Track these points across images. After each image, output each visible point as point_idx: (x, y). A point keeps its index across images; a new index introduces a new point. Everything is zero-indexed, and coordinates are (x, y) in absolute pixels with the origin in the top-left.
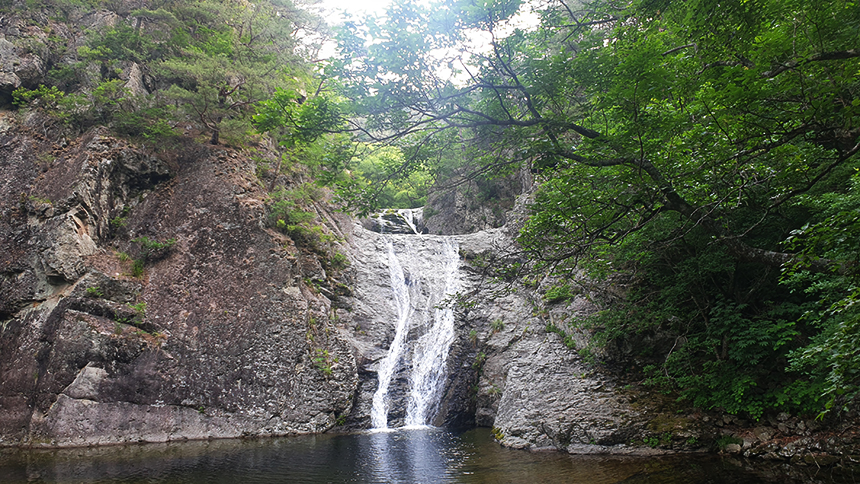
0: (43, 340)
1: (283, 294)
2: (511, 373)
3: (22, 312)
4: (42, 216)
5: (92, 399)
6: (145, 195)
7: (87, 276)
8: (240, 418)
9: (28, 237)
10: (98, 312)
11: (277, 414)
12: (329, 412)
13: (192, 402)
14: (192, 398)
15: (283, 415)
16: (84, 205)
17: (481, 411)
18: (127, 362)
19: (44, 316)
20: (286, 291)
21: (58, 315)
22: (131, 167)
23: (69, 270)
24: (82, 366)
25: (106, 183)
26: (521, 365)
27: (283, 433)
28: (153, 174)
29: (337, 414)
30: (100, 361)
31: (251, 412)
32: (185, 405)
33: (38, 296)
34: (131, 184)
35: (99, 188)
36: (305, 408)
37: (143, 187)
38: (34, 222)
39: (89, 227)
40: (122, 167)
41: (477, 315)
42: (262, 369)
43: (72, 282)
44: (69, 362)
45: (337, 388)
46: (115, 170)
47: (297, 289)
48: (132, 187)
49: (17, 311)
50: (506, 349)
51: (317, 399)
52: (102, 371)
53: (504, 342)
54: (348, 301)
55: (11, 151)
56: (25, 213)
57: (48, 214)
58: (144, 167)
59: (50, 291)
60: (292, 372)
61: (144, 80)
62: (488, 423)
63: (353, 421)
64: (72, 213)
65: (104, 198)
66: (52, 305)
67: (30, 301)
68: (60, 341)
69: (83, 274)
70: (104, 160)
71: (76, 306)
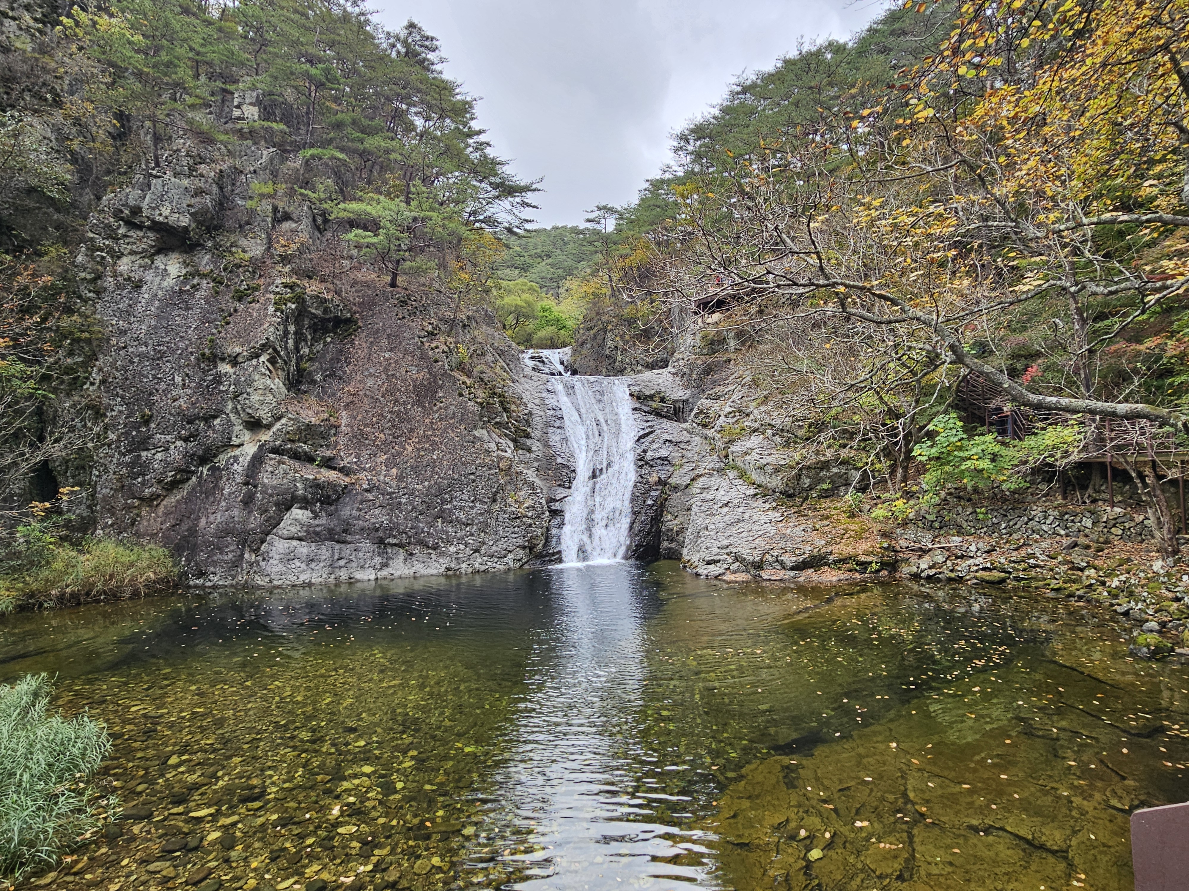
0: (246, 484)
1: (475, 437)
2: (695, 508)
3: (221, 457)
4: (234, 361)
5: (300, 539)
6: (329, 340)
7: (283, 421)
8: (442, 554)
9: (220, 383)
10: (296, 456)
11: (476, 551)
12: (524, 548)
13: (395, 541)
14: (395, 537)
15: (483, 551)
16: (275, 350)
17: (665, 544)
18: (331, 504)
19: (244, 461)
20: (476, 433)
21: (257, 460)
22: (313, 311)
23: (264, 414)
24: (288, 508)
25: (292, 328)
26: (703, 501)
27: (483, 568)
28: (336, 317)
29: (531, 549)
30: (305, 503)
31: (453, 549)
32: (389, 544)
33: (235, 441)
34: (314, 329)
35: (286, 333)
36: (502, 544)
37: (326, 331)
38: (225, 368)
39: (280, 372)
40: (306, 311)
41: (657, 455)
42: (462, 508)
43: (268, 427)
44: (277, 504)
45: (530, 525)
46: (299, 315)
47: (484, 432)
48: (315, 331)
49: (215, 456)
50: (687, 486)
51: (514, 536)
52: (308, 513)
53: (687, 480)
54: (529, 442)
55: (192, 295)
56: (214, 359)
57: (240, 359)
58: (326, 311)
59: (247, 436)
60: (489, 512)
61: (314, 220)
62: (675, 556)
63: (546, 556)
64: (263, 358)
65: (291, 342)
66: (250, 449)
67: (228, 445)
68: (264, 485)
69: (279, 418)
70: (289, 304)
71: (275, 451)
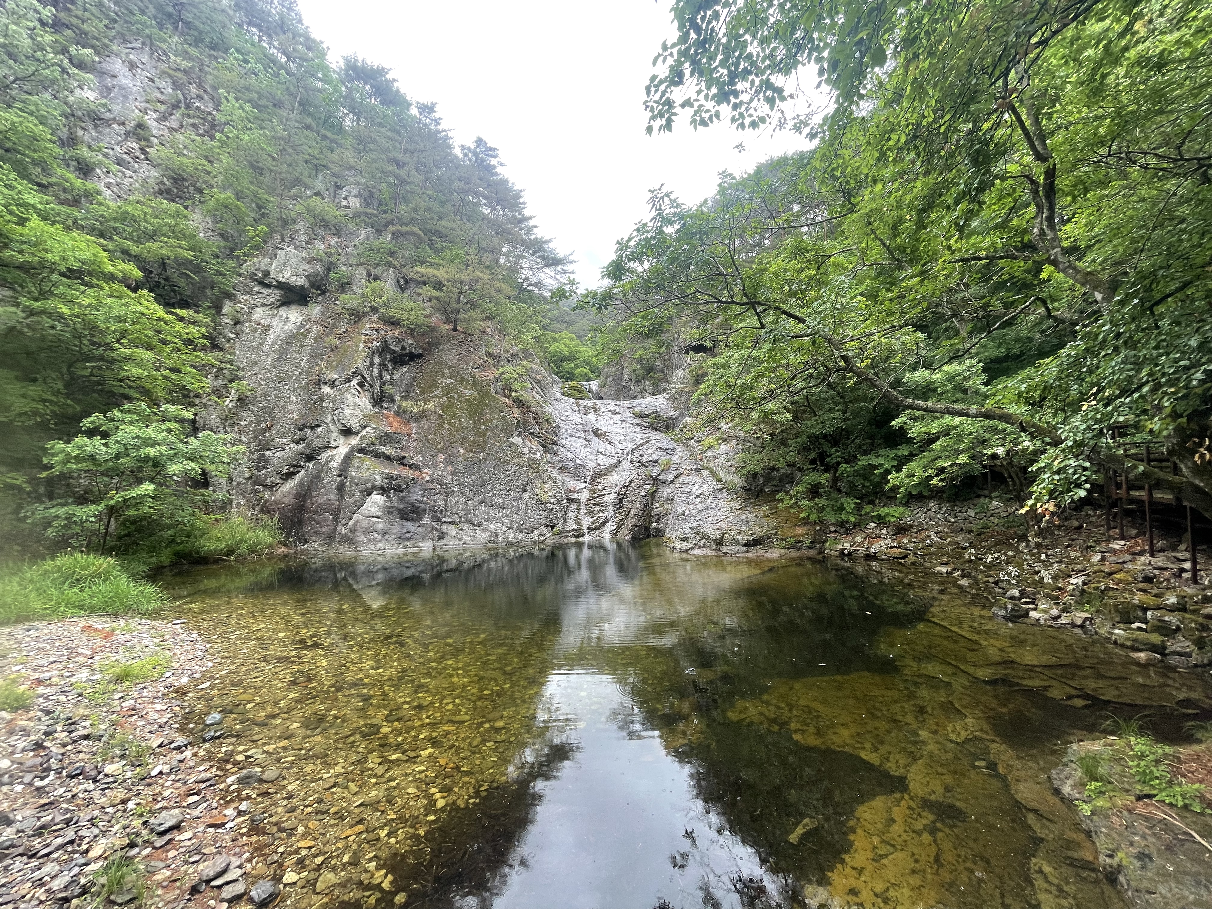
0: (340, 475)
1: (511, 443)
3: (322, 455)
4: (332, 384)
5: (378, 518)
6: (405, 370)
7: (368, 429)
8: (484, 530)
9: (323, 401)
10: (378, 455)
11: (510, 528)
12: (547, 526)
13: (449, 520)
14: (449, 517)
15: (515, 529)
16: (363, 376)
18: (401, 491)
19: (339, 459)
20: (513, 440)
21: (348, 458)
22: (394, 348)
23: (354, 425)
24: (369, 495)
25: (377, 360)
27: (515, 541)
28: (411, 353)
29: (552, 528)
30: (383, 491)
31: (492, 526)
32: (445, 522)
33: (333, 444)
34: (394, 361)
35: (372, 365)
36: (530, 523)
37: (403, 363)
38: (326, 389)
39: (367, 393)
40: (388, 348)
41: (650, 459)
42: (499, 496)
43: (357, 433)
44: (360, 491)
45: (552, 510)
46: (383, 350)
47: (520, 439)
48: (395, 363)
49: (318, 455)
51: (539, 517)
52: (384, 498)
53: (670, 477)
54: (555, 448)
55: (305, 337)
56: (319, 383)
57: (337, 383)
58: (404, 348)
59: (341, 440)
60: (521, 499)
61: (398, 282)
64: (354, 382)
65: (376, 371)
66: (343, 450)
67: (328, 448)
68: (352, 477)
69: (365, 427)
70: (375, 343)
71: (361, 451)
